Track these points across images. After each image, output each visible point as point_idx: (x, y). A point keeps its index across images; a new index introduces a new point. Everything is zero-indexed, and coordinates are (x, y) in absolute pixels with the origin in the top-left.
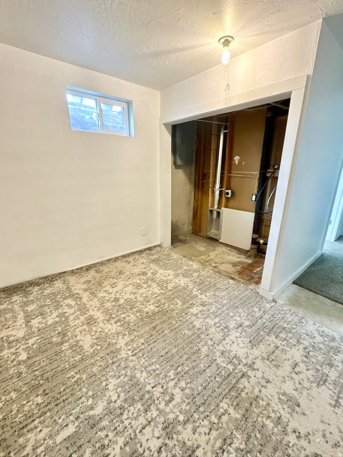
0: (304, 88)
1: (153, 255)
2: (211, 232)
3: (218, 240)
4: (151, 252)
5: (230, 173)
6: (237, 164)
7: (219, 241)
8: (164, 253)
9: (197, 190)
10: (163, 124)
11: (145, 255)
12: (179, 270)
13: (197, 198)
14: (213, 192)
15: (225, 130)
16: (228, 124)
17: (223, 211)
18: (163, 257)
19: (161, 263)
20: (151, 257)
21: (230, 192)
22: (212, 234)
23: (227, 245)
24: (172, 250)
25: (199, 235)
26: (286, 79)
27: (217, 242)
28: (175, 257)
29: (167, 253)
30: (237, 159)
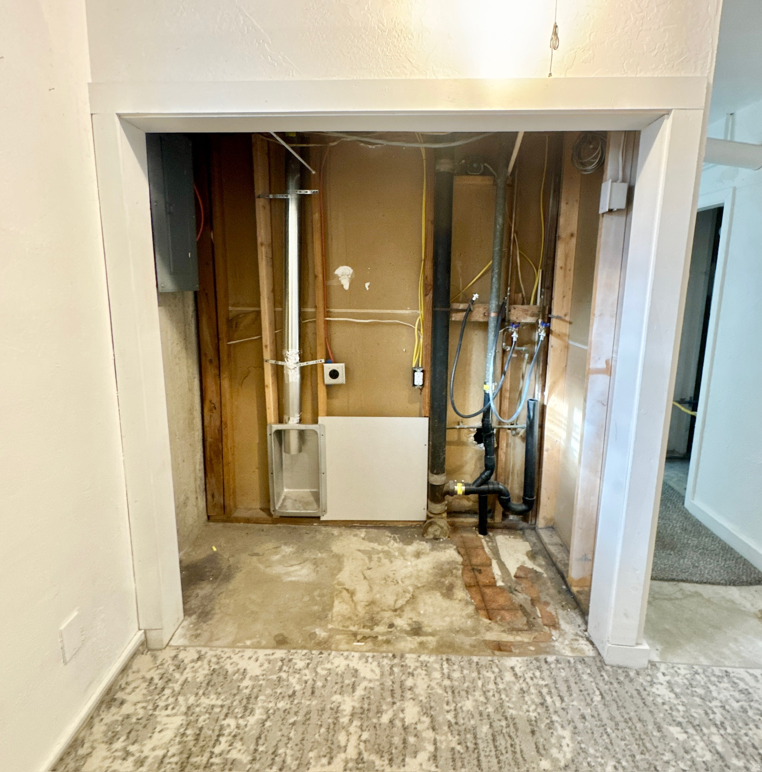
0: (702, 111)
1: (148, 723)
2: (283, 497)
3: (319, 518)
4: (127, 709)
5: (328, 314)
6: (346, 287)
7: (322, 519)
8: (188, 674)
9: (211, 372)
10: (119, 115)
11: (101, 751)
12: (342, 738)
13: (215, 400)
14: (279, 373)
15: (302, 187)
16: (314, 172)
17: (324, 427)
18: (205, 701)
19: (234, 755)
20: (149, 744)
21: (340, 367)
22: (288, 503)
23: (349, 525)
24: (206, 635)
25: (238, 520)
26: (649, 75)
27: (311, 523)
28: (254, 669)
29: (203, 672)
30: (344, 274)
